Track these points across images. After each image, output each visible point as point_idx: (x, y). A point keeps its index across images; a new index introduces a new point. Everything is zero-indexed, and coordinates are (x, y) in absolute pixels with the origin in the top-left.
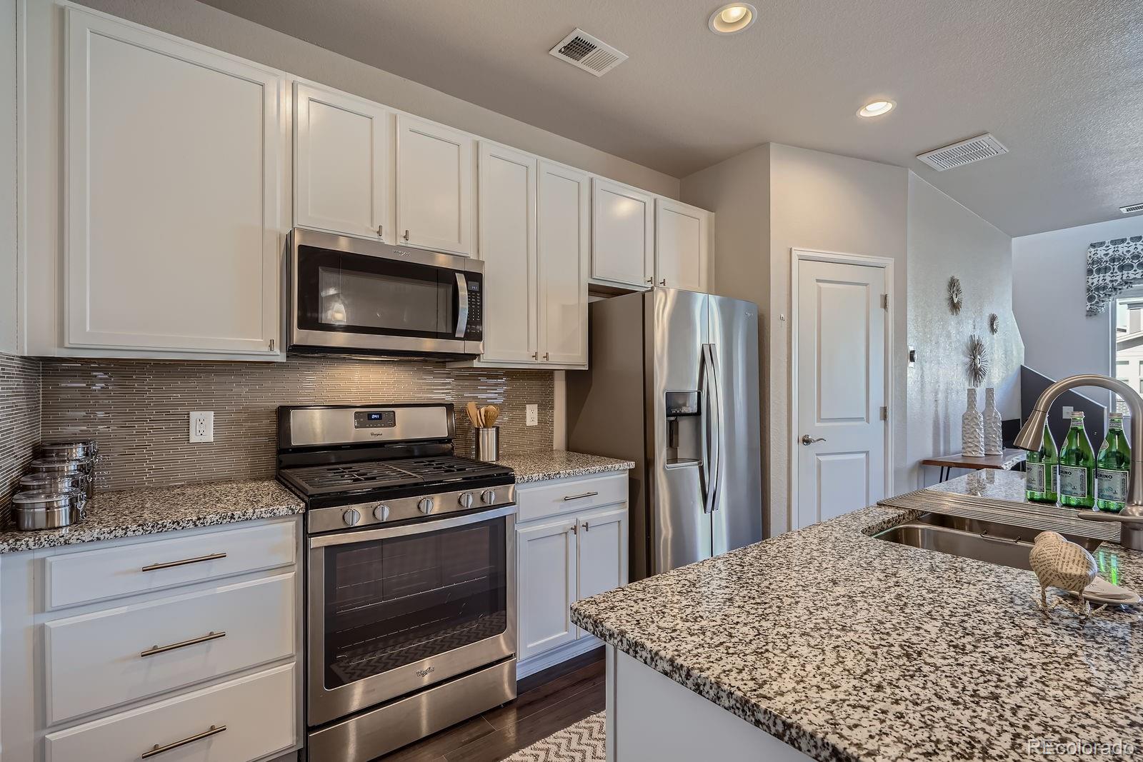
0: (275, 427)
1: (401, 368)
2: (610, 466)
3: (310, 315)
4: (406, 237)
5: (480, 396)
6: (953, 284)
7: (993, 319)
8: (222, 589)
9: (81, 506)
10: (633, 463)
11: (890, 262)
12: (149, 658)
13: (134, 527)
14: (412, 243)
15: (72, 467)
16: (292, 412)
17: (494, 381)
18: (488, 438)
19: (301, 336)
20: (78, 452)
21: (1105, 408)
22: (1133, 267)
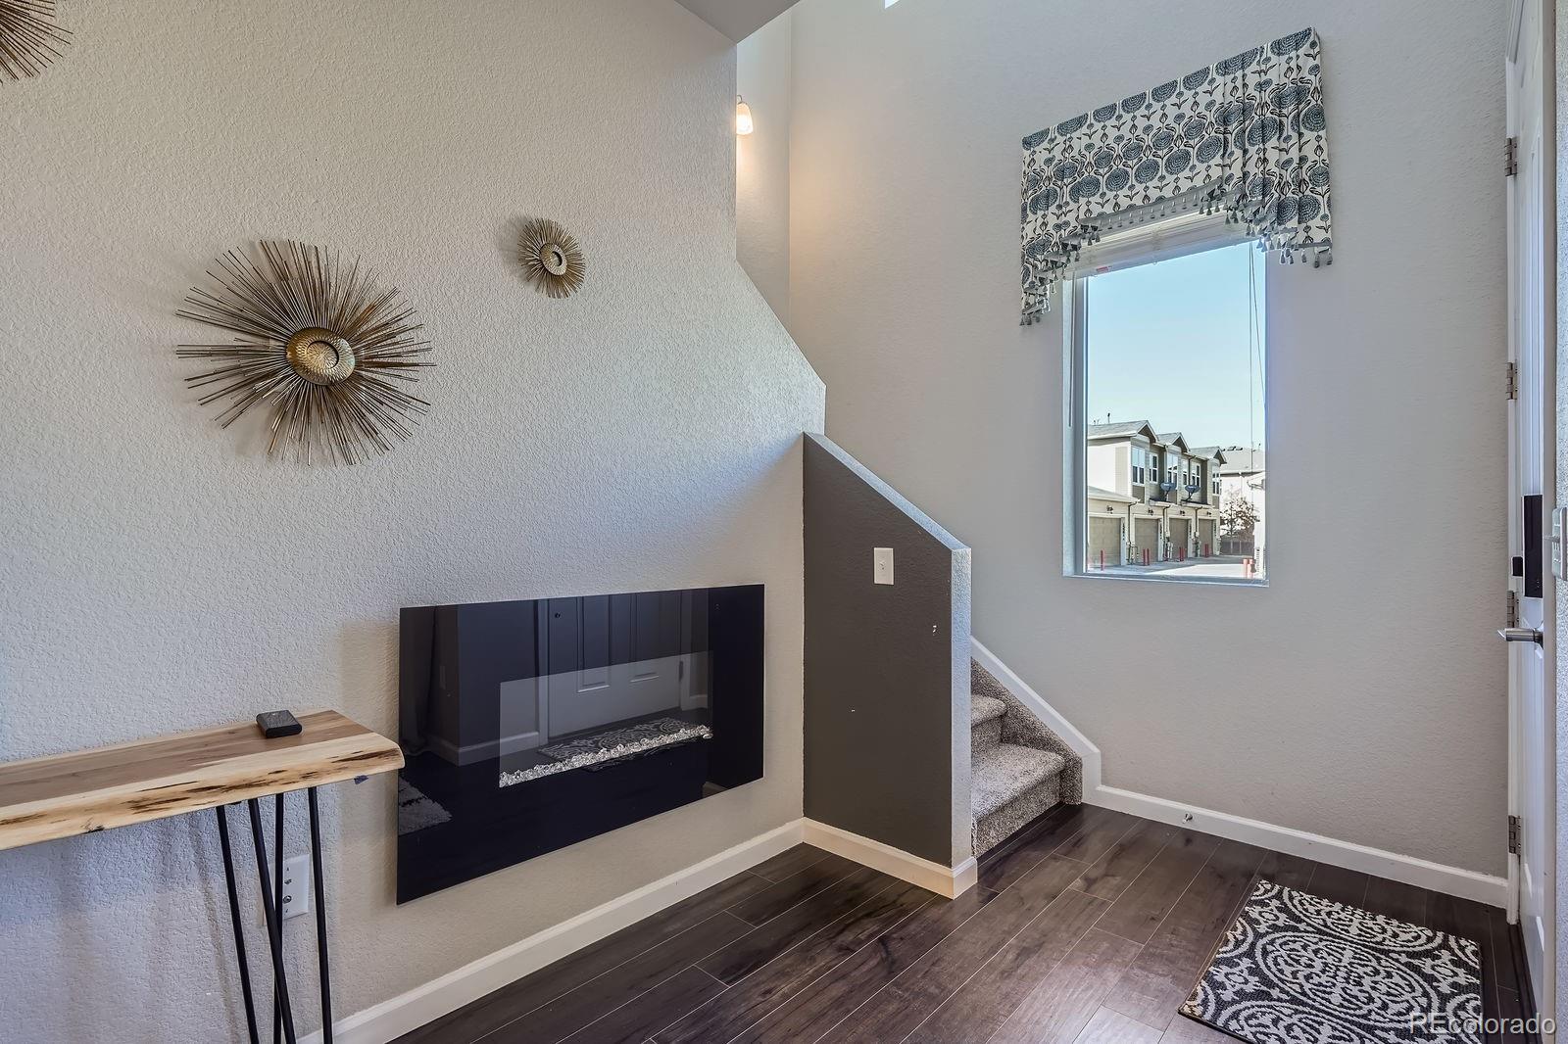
21: (963, 557)
22: (1097, 184)
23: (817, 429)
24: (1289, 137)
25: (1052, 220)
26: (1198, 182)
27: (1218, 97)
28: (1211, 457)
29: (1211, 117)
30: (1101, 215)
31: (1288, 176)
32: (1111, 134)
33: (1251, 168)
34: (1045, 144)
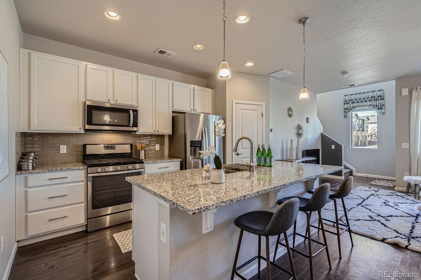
0: (82, 150)
1: (118, 134)
2: (173, 160)
3: (90, 122)
4: (116, 101)
5: (141, 142)
6: (290, 109)
7: (307, 119)
8: (67, 185)
9: (35, 165)
10: (181, 159)
11: (264, 104)
12: (50, 199)
13: (47, 170)
14: (118, 102)
15: (32, 158)
16: (87, 145)
17: (145, 138)
18: (142, 153)
19: (87, 127)
20: (33, 155)
21: (343, 145)
22: (355, 102)
23: (322, 132)
24: (379, 101)
25: (349, 106)
26: (369, 104)
27: (371, 95)
28: (365, 118)
29: (370, 97)
30: (356, 106)
31: (379, 105)
32: (357, 97)
33: (375, 103)
34: (348, 96)
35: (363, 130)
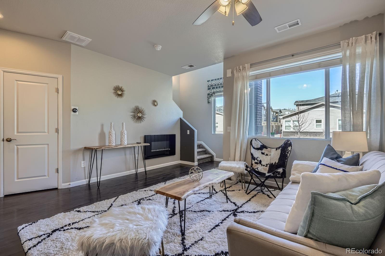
6: (118, 88)
7: (154, 101)
11: (60, 76)
21: (196, 131)
23: (182, 117)
25: (210, 91)
28: (279, 111)
32: (216, 82)
34: (210, 82)
35: (277, 121)
